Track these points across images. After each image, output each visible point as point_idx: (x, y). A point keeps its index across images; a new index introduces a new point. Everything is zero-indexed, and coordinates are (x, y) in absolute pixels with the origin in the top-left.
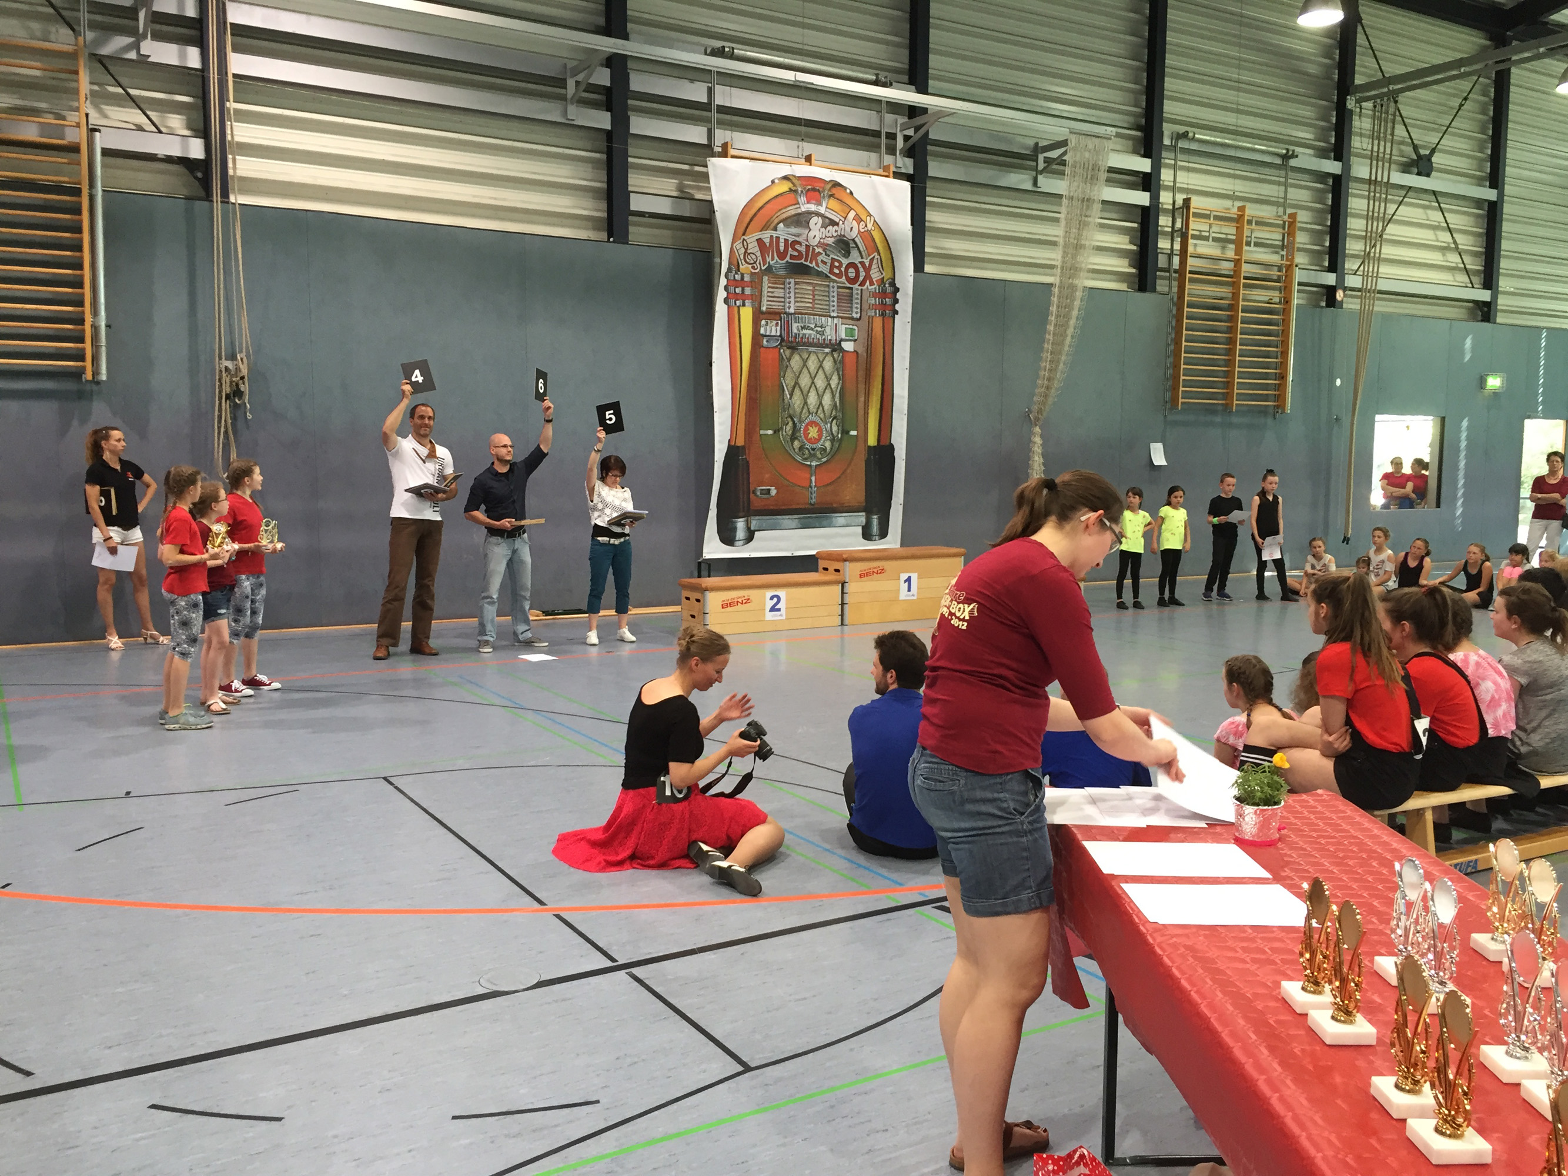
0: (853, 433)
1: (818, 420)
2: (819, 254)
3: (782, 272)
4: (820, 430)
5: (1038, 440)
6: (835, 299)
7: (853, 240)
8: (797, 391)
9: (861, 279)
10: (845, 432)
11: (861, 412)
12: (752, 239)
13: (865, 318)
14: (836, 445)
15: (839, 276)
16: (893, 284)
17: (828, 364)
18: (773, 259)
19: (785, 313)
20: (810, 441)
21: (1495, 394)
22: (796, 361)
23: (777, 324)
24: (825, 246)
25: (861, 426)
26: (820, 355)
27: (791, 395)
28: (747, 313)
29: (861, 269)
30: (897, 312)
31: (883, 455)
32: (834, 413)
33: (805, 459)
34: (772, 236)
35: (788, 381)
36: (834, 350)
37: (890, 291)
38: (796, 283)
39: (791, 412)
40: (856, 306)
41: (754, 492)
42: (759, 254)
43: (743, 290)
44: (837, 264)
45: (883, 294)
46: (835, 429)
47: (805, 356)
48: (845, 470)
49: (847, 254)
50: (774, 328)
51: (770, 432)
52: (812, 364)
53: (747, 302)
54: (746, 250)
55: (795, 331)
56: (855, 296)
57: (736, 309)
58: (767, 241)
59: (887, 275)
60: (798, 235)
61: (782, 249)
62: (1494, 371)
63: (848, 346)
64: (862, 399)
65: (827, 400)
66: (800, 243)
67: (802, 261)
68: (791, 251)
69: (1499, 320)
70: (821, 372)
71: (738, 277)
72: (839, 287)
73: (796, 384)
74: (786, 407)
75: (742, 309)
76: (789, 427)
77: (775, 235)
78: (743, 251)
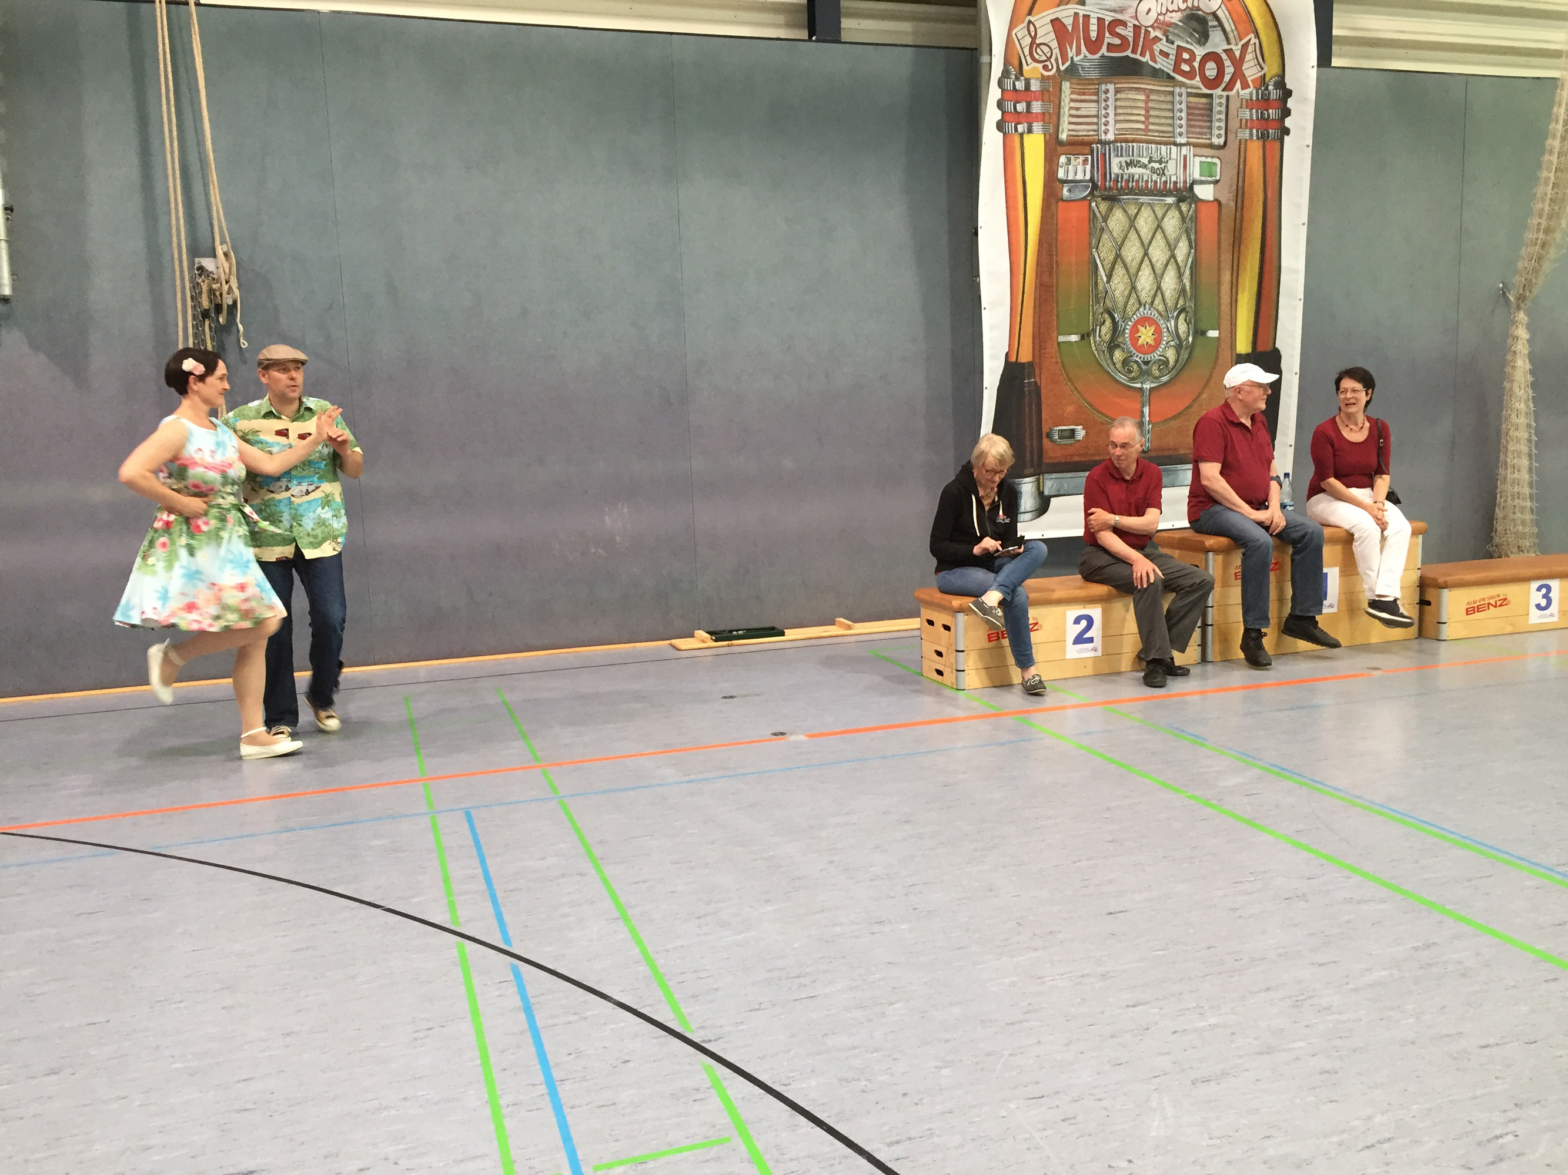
0: (1213, 334)
1: (1155, 315)
3: (1094, 75)
5: (1522, 333)
6: (1184, 115)
8: (1119, 271)
9: (1227, 78)
10: (1200, 333)
11: (1225, 299)
12: (1042, 20)
13: (1233, 145)
14: (1185, 355)
15: (1190, 75)
16: (1281, 84)
17: (1172, 223)
18: (1078, 53)
19: (1100, 142)
22: (1117, 221)
23: (1085, 161)
24: (1166, 28)
25: (1225, 323)
26: (1157, 209)
27: (1109, 277)
28: (1035, 144)
29: (1227, 63)
30: (1287, 131)
32: (1181, 303)
33: (1133, 379)
34: (1076, 14)
35: (1105, 253)
36: (1180, 200)
37: (1276, 98)
38: (1117, 91)
39: (1109, 304)
40: (1218, 124)
41: (1049, 436)
42: (1054, 44)
43: (1029, 106)
44: (1186, 56)
45: (1265, 101)
46: (1182, 328)
47: (1132, 210)
48: (1200, 395)
49: (1204, 37)
50: (1080, 168)
51: (1074, 338)
52: (1145, 223)
53: (1037, 126)
54: (1034, 38)
55: (1115, 169)
56: (1216, 108)
57: (1017, 139)
58: (1068, 22)
59: (1271, 69)
60: (1122, 9)
61: (1093, 35)
63: (1205, 192)
64: (1226, 277)
65: (1169, 283)
66: (1124, 24)
67: (1128, 53)
68: (1108, 38)
70: (1159, 236)
71: (1020, 85)
72: (1189, 95)
73: (1118, 257)
74: (1100, 296)
75: (1027, 138)
76: (1106, 329)
77: (1082, 11)
78: (1028, 40)
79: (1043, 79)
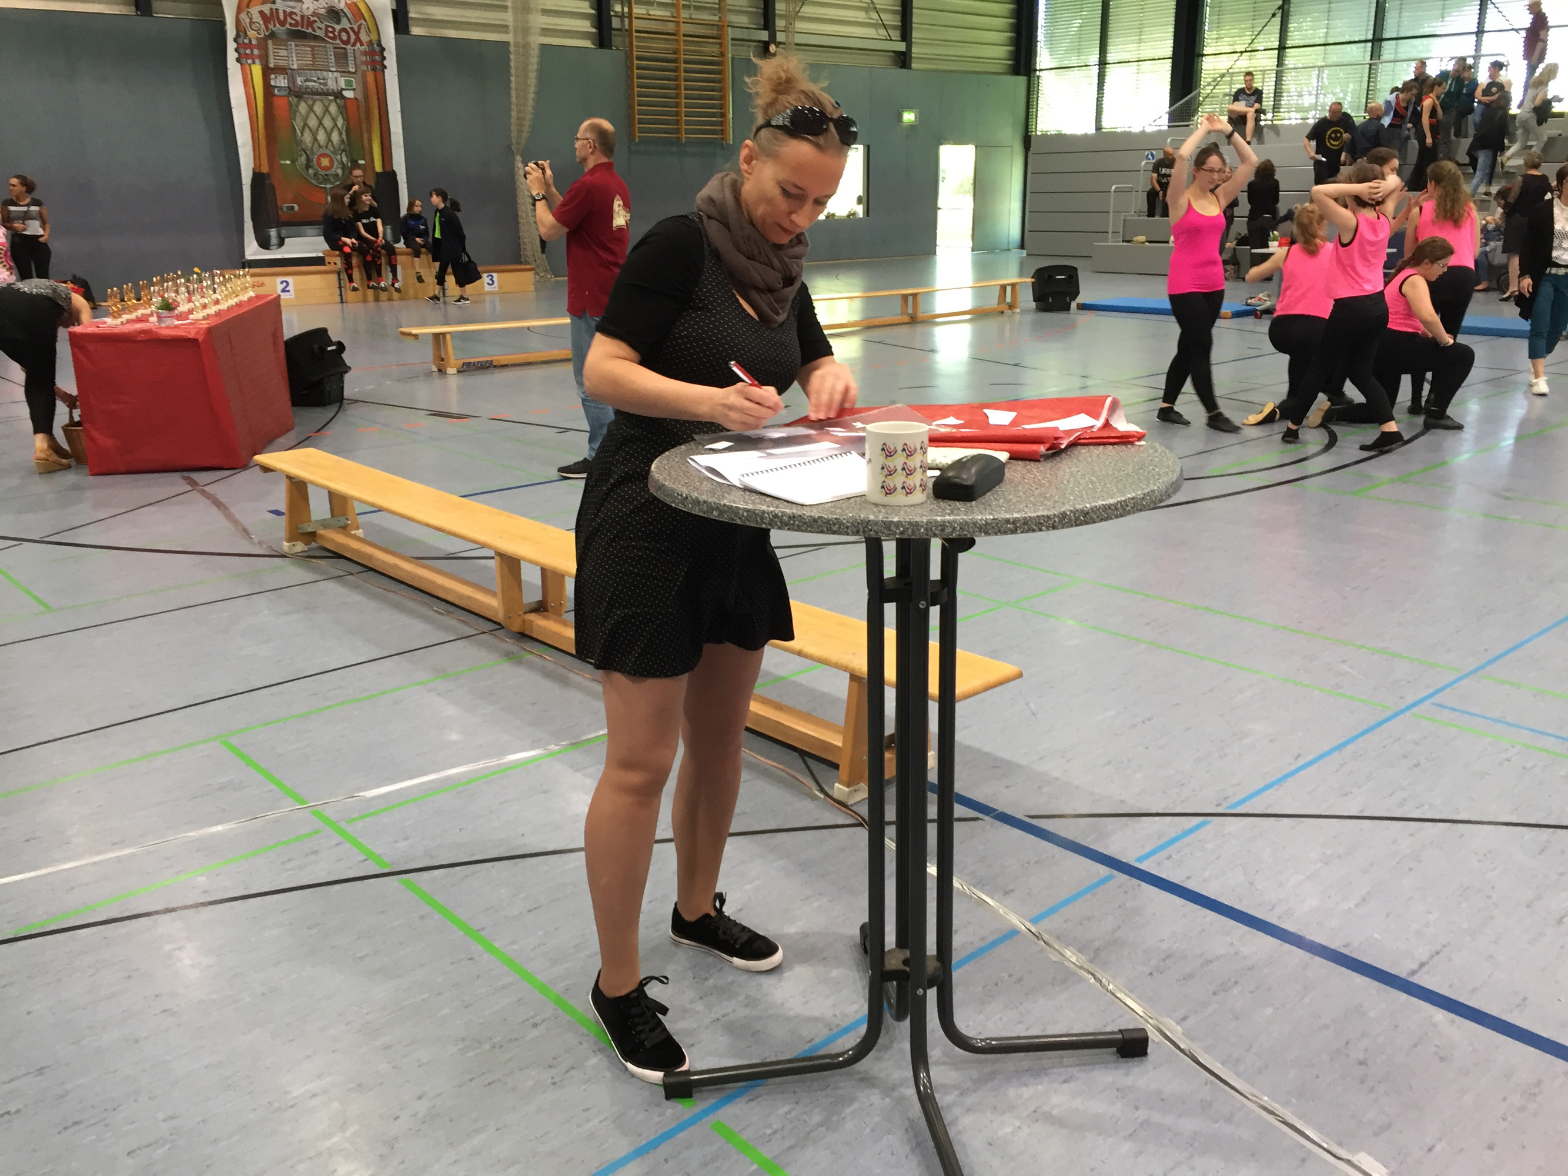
1: (328, 152)
2: (313, 22)
3: (285, 37)
4: (332, 162)
6: (333, 57)
8: (307, 131)
9: (352, 41)
11: (366, 146)
12: (255, 11)
13: (359, 73)
15: (334, 38)
16: (379, 44)
17: (333, 108)
18: (275, 26)
19: (291, 69)
20: (323, 168)
21: (912, 127)
22: (303, 107)
23: (284, 78)
25: (367, 156)
26: (325, 102)
27: (302, 135)
28: (257, 70)
29: (351, 33)
30: (385, 67)
31: (388, 178)
32: (342, 147)
33: (321, 183)
34: (271, 9)
35: (298, 124)
36: (336, 97)
37: (377, 51)
38: (296, 46)
39: (304, 146)
40: (351, 61)
41: (282, 209)
42: (262, 23)
43: (252, 52)
44: (330, 29)
45: (371, 53)
46: (344, 159)
47: (311, 103)
50: (282, 81)
51: (288, 162)
52: (318, 108)
53: (257, 61)
54: (251, 19)
55: (299, 83)
56: (349, 55)
57: (248, 66)
58: (268, 12)
59: (374, 37)
61: (282, 18)
62: (909, 108)
63: (349, 94)
64: (365, 135)
65: (335, 137)
66: (295, 14)
67: (299, 28)
68: (289, 20)
69: (913, 65)
70: (327, 115)
71: (247, 41)
72: (335, 48)
73: (305, 125)
74: (299, 142)
75: (253, 67)
76: (303, 159)
77: (274, 7)
78: (248, 20)
79: (257, 39)
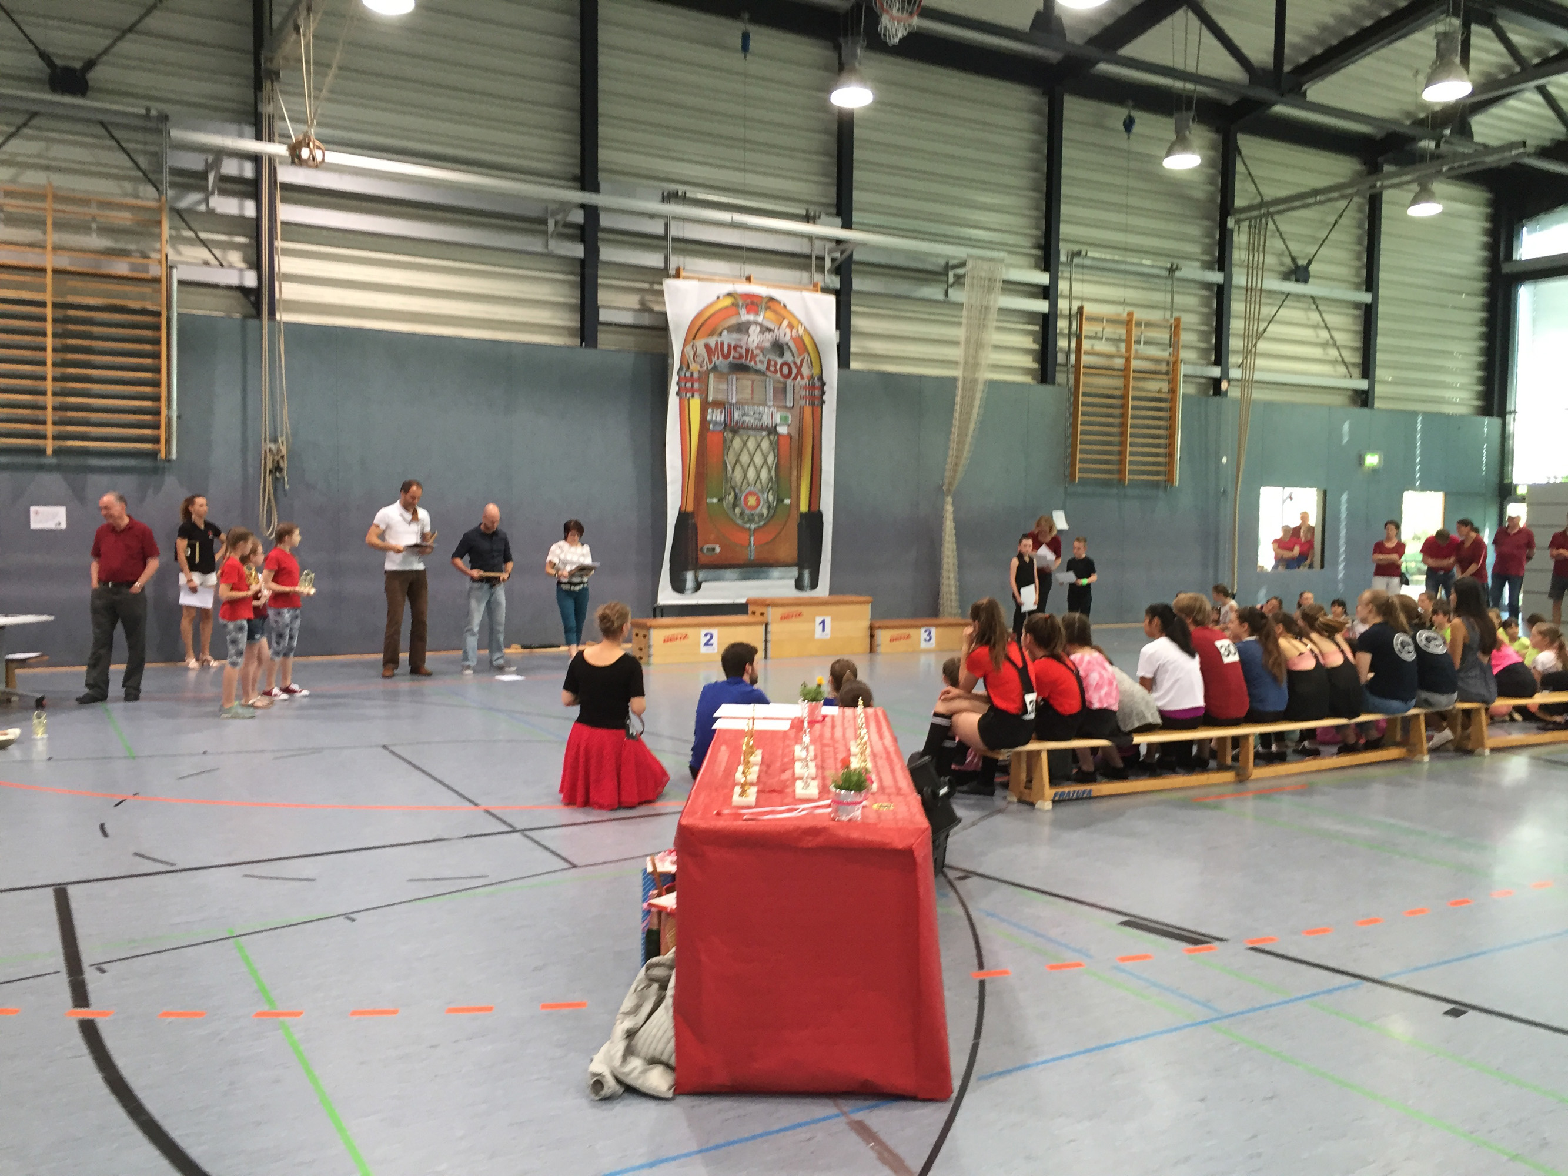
0: (787, 501)
1: (756, 490)
2: (757, 355)
3: (726, 371)
4: (758, 500)
5: (949, 508)
6: (771, 392)
7: (787, 344)
8: (738, 469)
9: (793, 375)
10: (780, 501)
11: (794, 484)
13: (797, 408)
14: (772, 512)
15: (775, 372)
16: (821, 378)
17: (765, 445)
19: (729, 403)
20: (749, 508)
21: (1374, 471)
22: (737, 443)
23: (721, 413)
24: (763, 350)
25: (794, 495)
26: (758, 437)
27: (733, 471)
28: (695, 404)
29: (794, 367)
30: (824, 402)
31: (812, 521)
32: (770, 485)
33: (745, 523)
34: (717, 341)
35: (730, 459)
36: (769, 433)
37: (818, 385)
38: (737, 379)
39: (733, 484)
40: (789, 395)
41: (702, 549)
42: (705, 356)
43: (692, 386)
44: (772, 363)
45: (812, 387)
46: (771, 498)
47: (745, 438)
48: (779, 533)
49: (782, 354)
50: (719, 416)
51: (715, 500)
52: (751, 444)
53: (696, 395)
54: (695, 352)
55: (736, 417)
56: (789, 389)
57: (686, 401)
58: (713, 345)
59: (816, 371)
60: (740, 340)
61: (726, 351)
62: (1372, 450)
63: (783, 430)
64: (795, 473)
65: (764, 475)
66: (741, 347)
67: (743, 361)
68: (733, 353)
69: (1377, 404)
70: (759, 450)
72: (774, 382)
73: (738, 461)
74: (728, 480)
75: (691, 401)
76: (731, 497)
77: (720, 340)
78: (692, 354)
79: (700, 372)
